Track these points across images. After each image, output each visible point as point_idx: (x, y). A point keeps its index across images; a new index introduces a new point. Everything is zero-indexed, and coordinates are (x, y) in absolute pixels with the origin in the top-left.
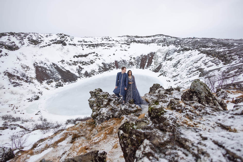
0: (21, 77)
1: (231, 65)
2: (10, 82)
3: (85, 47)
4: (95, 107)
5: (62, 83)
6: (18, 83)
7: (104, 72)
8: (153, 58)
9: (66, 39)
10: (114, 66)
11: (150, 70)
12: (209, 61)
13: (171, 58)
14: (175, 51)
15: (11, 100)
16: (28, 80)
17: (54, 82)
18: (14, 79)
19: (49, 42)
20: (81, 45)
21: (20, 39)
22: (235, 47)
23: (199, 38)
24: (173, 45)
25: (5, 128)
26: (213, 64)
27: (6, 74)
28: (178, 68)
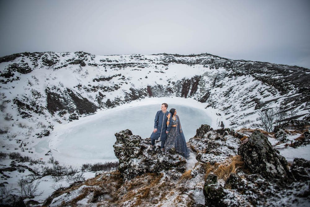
0: (31, 107)
1: (288, 95)
2: (19, 112)
3: (108, 68)
4: (123, 157)
5: (77, 115)
6: (27, 114)
7: (133, 101)
8: (198, 84)
9: (86, 58)
10: (146, 93)
11: (195, 99)
12: (266, 90)
13: (222, 84)
14: (226, 75)
15: (19, 135)
16: (38, 109)
17: (68, 113)
18: (24, 108)
19: (66, 62)
20: (104, 65)
21: (34, 59)
22: (291, 75)
23: (252, 62)
24: (223, 67)
25: (13, 170)
26: (270, 93)
27: (15, 102)
28: (230, 98)
